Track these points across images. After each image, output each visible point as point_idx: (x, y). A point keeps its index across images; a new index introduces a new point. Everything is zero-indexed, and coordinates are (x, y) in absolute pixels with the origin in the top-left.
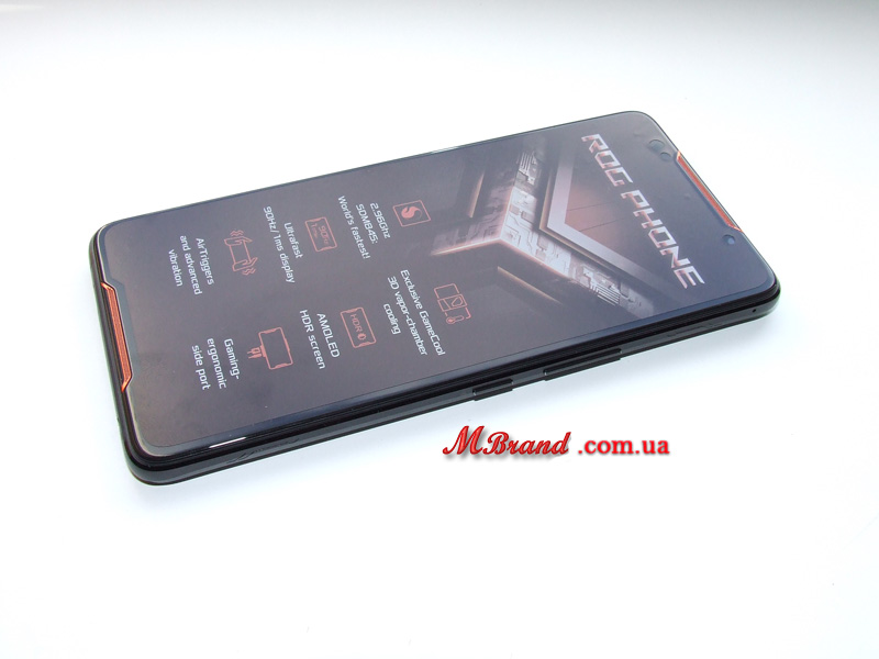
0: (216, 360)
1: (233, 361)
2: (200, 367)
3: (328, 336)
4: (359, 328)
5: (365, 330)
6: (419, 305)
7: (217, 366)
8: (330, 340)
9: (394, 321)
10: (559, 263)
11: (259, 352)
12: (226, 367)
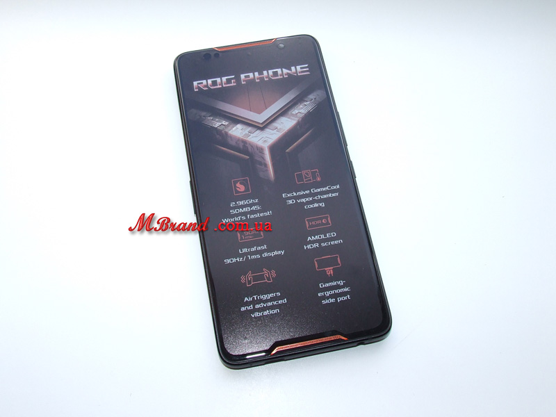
0: (333, 292)
1: (334, 283)
2: (336, 300)
3: (323, 237)
4: (319, 222)
5: (321, 219)
6: (307, 192)
7: (337, 291)
8: (325, 236)
9: (316, 205)
10: (286, 124)
11: (329, 271)
12: (338, 287)
